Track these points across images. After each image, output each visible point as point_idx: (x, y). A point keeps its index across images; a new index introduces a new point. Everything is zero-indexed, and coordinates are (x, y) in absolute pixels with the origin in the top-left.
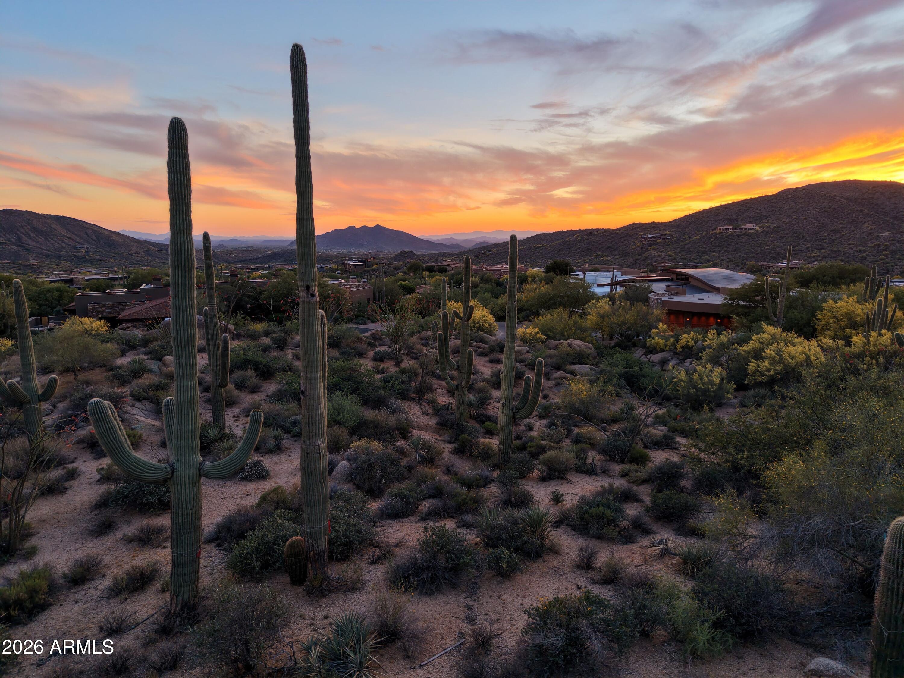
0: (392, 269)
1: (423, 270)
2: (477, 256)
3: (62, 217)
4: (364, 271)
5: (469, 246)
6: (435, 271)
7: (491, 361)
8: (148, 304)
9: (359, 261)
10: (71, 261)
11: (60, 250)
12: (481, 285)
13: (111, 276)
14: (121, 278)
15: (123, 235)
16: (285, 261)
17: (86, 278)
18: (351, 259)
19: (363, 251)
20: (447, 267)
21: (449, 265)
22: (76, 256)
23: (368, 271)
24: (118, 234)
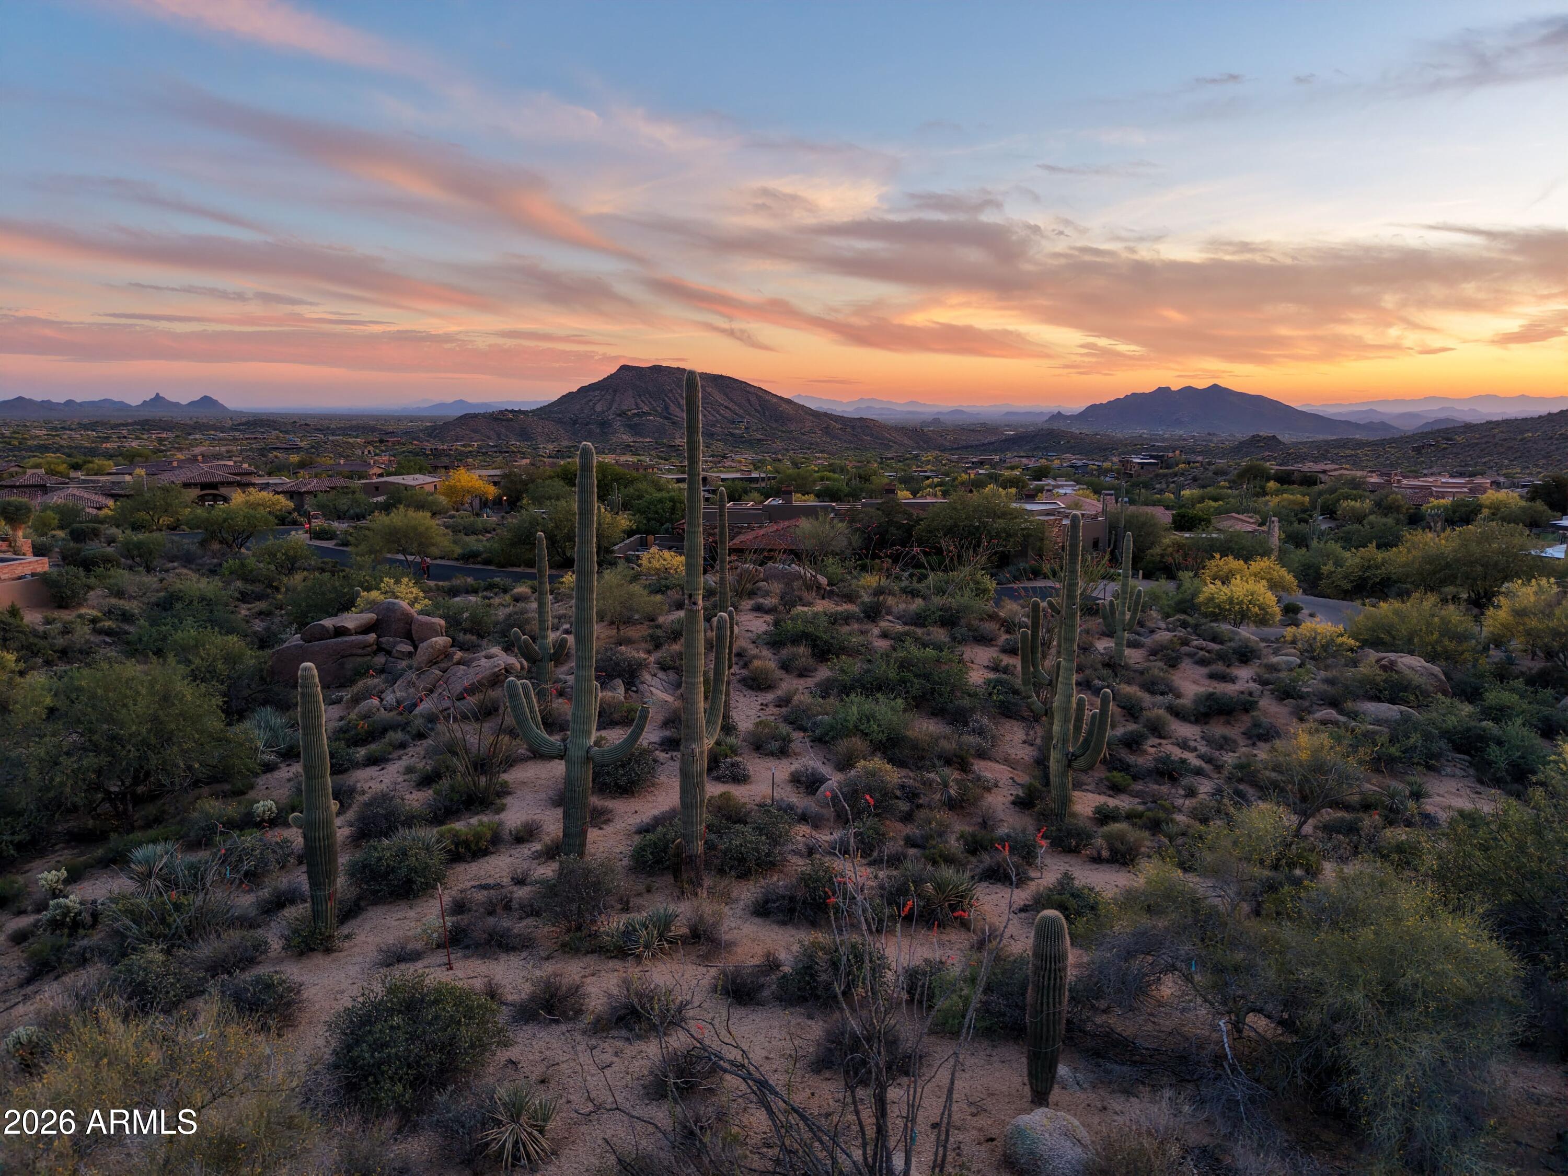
0: (1210, 474)
1: (1268, 480)
2: (1418, 450)
3: (721, 377)
4: (1157, 475)
5: (1410, 427)
6: (1293, 483)
7: (1212, 676)
8: (772, 528)
9: (1152, 457)
10: (725, 441)
11: (714, 426)
12: (1372, 518)
13: (753, 475)
14: (763, 479)
15: (795, 404)
16: (1035, 449)
17: (723, 476)
18: (1137, 453)
19: (1181, 432)
20: (1321, 475)
21: (1324, 472)
22: (732, 434)
23: (1165, 475)
24: (789, 402)
